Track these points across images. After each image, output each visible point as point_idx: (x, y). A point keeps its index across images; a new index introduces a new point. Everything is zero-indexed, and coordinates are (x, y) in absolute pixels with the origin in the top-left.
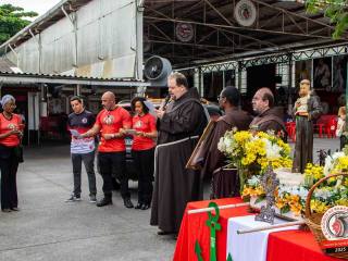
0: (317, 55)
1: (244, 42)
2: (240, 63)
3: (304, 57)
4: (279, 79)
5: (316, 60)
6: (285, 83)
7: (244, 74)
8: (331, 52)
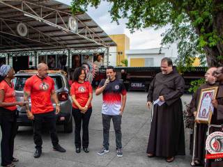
0: (49, 53)
1: (15, 44)
2: (8, 54)
3: (42, 54)
4: (31, 63)
5: (48, 56)
6: (34, 65)
7: (11, 60)
8: (55, 53)
